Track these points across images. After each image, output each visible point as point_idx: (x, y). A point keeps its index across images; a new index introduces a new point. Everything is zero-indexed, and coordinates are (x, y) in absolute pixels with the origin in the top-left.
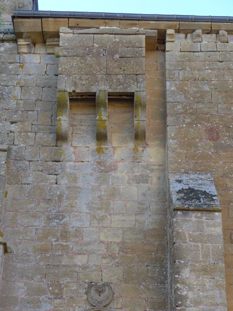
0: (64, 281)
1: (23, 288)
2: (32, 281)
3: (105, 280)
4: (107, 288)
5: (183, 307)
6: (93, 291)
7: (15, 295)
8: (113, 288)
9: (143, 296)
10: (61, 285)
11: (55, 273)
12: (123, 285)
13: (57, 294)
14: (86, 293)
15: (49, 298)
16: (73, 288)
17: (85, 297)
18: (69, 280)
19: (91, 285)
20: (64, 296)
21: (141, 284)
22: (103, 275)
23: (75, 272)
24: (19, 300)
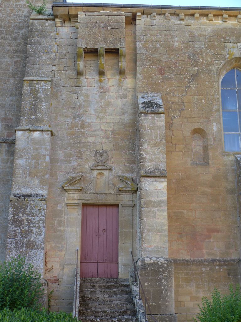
0: (83, 150)
1: (62, 154)
2: (66, 150)
3: (104, 150)
4: (105, 153)
5: (144, 163)
6: (98, 155)
7: (58, 157)
8: (108, 153)
9: (124, 157)
10: (81, 152)
11: (78, 146)
12: (114, 152)
13: (79, 157)
14: (94, 156)
15: (76, 159)
16: (87, 154)
17: (94, 158)
18: (85, 150)
19: (97, 152)
20: (83, 158)
21: (122, 151)
22: (103, 147)
23: (88, 145)
24: (60, 160)
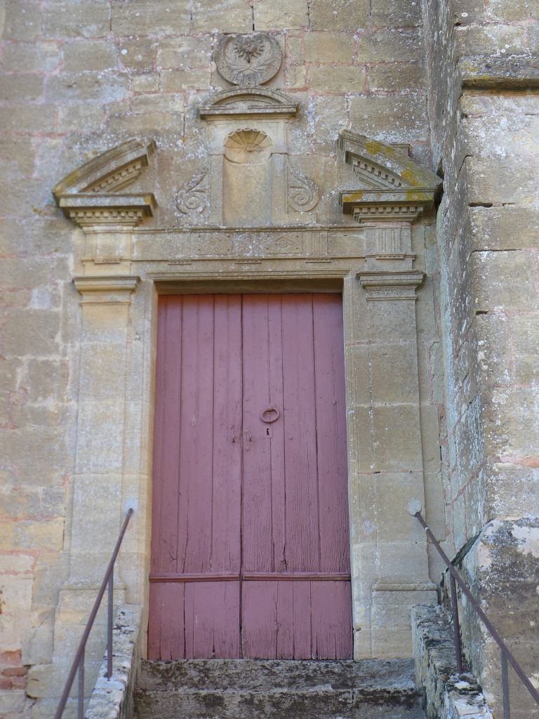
0: (157, 34)
1: (54, 55)
2: (78, 38)
3: (261, 27)
4: (267, 44)
5: (474, 26)
6: (231, 53)
7: (35, 71)
8: (282, 43)
9: (362, 58)
10: (150, 42)
11: (134, 17)
12: (309, 36)
13: (140, 64)
14: (215, 58)
15: (121, 75)
16: (180, 50)
17: (212, 67)
18: (169, 31)
19: (226, 39)
20: (159, 69)
21: (352, 33)
22: (257, 16)
23: (186, 12)
24: (45, 82)
